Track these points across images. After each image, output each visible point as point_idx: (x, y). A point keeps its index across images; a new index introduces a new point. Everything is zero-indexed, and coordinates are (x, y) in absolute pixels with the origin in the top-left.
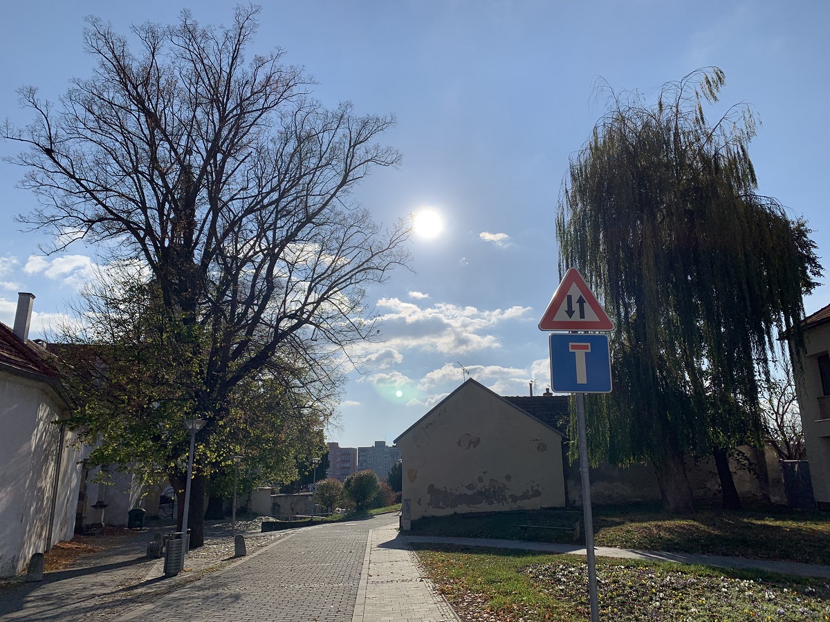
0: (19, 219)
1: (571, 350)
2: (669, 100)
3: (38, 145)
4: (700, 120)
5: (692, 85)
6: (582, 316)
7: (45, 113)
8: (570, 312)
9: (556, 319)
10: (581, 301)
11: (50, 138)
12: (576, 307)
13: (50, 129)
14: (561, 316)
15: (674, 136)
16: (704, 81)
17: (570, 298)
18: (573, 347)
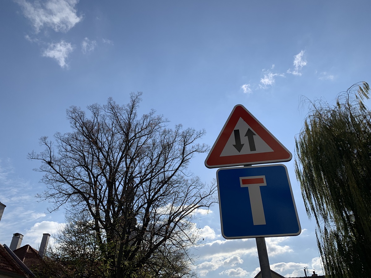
0: (37, 196)
1: (242, 186)
2: (343, 101)
3: (45, 160)
4: (363, 107)
5: (353, 92)
6: (253, 148)
7: (50, 147)
8: (239, 146)
9: (224, 154)
10: (249, 134)
11: (51, 157)
12: (244, 140)
13: (51, 153)
14: (229, 150)
15: (351, 118)
16: (359, 89)
17: (237, 133)
18: (245, 182)
